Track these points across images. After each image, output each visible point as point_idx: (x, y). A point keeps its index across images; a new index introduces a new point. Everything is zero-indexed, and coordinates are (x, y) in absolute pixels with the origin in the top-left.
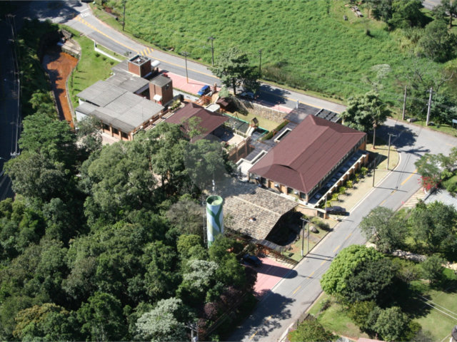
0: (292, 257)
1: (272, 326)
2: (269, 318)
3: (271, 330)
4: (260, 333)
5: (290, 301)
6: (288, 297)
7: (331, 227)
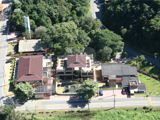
0: (11, 44)
1: (2, 29)
2: (4, 30)
3: (2, 28)
4: (4, 26)
5: (3, 35)
6: (4, 35)
7: (7, 57)
